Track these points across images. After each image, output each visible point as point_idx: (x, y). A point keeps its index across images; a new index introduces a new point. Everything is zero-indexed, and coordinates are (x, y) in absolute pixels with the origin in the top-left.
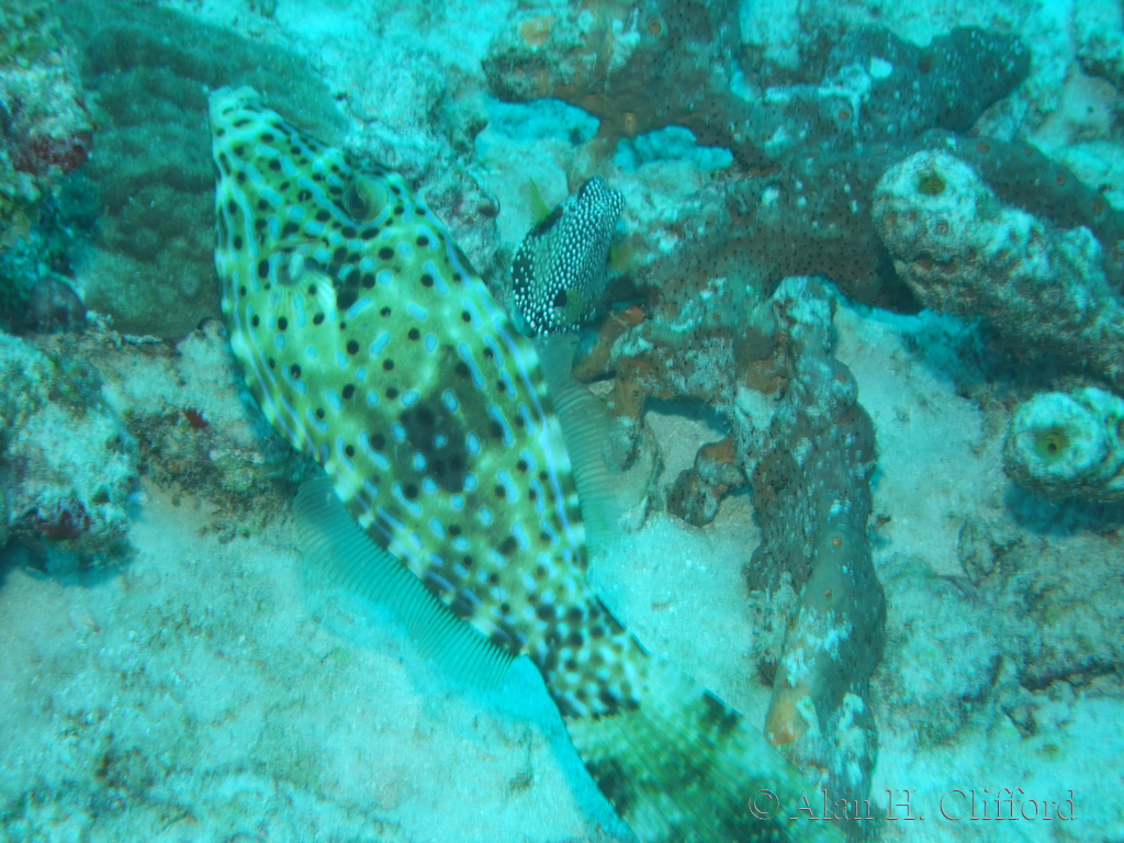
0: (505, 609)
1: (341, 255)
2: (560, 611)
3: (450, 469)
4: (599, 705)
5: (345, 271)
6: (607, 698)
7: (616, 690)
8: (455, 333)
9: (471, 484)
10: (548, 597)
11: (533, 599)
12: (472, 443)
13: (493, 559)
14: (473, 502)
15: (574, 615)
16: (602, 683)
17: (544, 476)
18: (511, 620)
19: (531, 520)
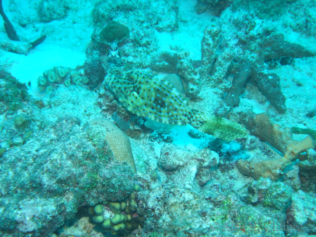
0: (181, 119)
1: (134, 87)
2: (187, 114)
3: (163, 105)
4: (200, 124)
5: (136, 89)
6: (201, 122)
7: (202, 121)
8: (154, 86)
9: (166, 104)
10: (185, 113)
11: (183, 115)
12: (164, 99)
13: (175, 113)
14: (168, 107)
15: (190, 113)
16: (199, 121)
17: (176, 97)
18: (182, 120)
19: (177, 104)
